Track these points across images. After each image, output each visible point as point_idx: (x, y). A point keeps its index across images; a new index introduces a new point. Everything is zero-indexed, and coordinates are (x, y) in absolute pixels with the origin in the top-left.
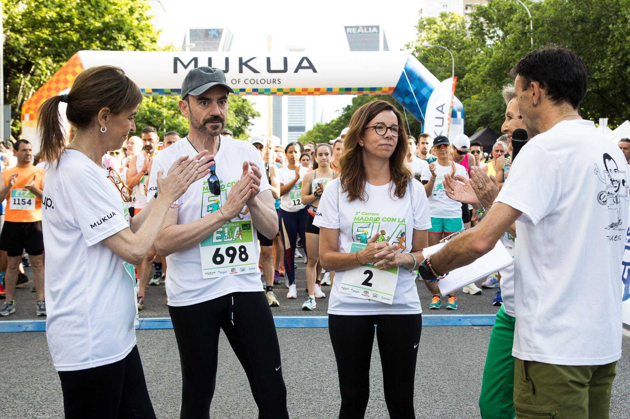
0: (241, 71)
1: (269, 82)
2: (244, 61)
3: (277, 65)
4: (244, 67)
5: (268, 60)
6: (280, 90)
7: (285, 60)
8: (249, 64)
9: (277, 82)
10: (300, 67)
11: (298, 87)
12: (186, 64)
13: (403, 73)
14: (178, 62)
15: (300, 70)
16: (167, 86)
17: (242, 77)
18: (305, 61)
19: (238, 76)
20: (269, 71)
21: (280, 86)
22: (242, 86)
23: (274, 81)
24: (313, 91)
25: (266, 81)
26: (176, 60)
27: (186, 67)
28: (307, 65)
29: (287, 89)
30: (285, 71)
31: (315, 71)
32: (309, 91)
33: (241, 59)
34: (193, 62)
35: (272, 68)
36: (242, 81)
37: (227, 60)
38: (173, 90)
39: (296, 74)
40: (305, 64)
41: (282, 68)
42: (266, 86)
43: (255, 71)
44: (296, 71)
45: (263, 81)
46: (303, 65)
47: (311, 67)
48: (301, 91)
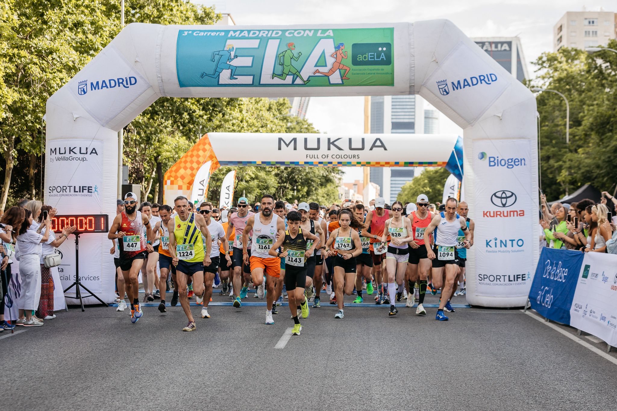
0: (329, 149)
1: (350, 157)
2: (331, 141)
3: (357, 144)
4: (331, 145)
5: (350, 140)
6: (359, 163)
7: (363, 140)
8: (335, 143)
9: (356, 157)
10: (374, 146)
11: (373, 161)
12: (287, 143)
13: (453, 152)
14: (282, 141)
15: (374, 149)
16: (273, 160)
17: (330, 153)
18: (378, 141)
19: (327, 152)
20: (351, 149)
21: (359, 160)
22: (330, 159)
23: (354, 156)
24: (384, 164)
25: (348, 156)
26: (280, 140)
27: (287, 145)
28: (380, 144)
29: (364, 162)
30: (363, 149)
31: (385, 149)
32: (381, 164)
33: (329, 139)
34: (293, 141)
35: (353, 147)
36: (330, 156)
37: (319, 140)
38: (277, 163)
39: (371, 151)
40: (378, 143)
41: (361, 147)
42: (348, 160)
43: (340, 149)
44: (371, 149)
45: (346, 157)
46: (376, 144)
47: (383, 146)
48: (375, 164)
